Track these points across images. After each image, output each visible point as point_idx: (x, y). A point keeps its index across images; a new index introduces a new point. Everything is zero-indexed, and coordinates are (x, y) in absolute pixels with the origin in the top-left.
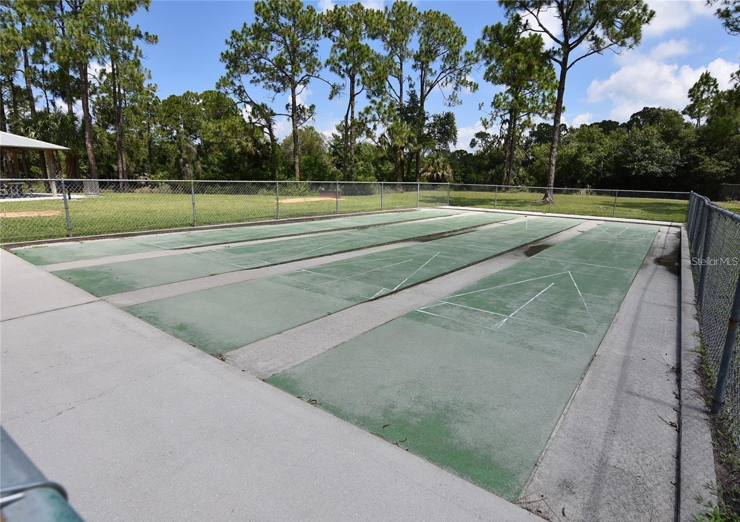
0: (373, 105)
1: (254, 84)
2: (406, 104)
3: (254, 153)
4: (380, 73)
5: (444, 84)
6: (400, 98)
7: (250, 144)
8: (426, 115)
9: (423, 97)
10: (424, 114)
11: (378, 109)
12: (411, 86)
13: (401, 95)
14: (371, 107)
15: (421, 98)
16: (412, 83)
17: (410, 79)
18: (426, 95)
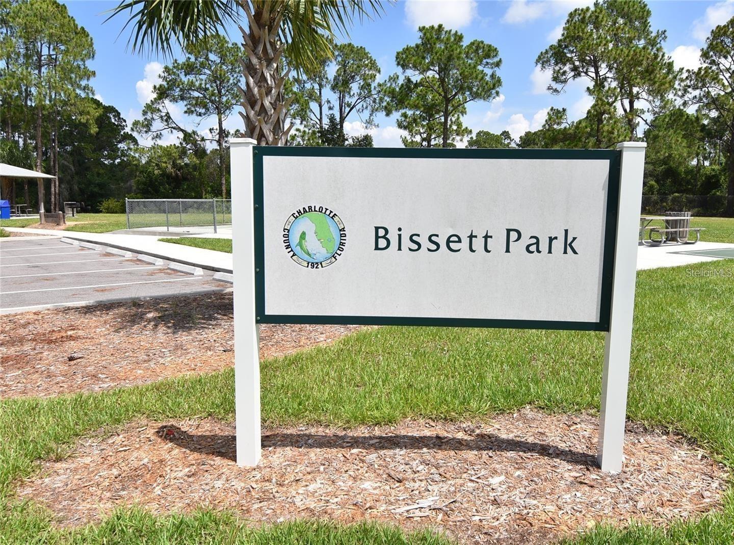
0: (297, 133)
1: (187, 114)
2: (326, 127)
3: (173, 174)
4: (303, 106)
5: (361, 110)
6: (320, 120)
7: (169, 166)
8: (346, 136)
9: (342, 119)
10: (344, 136)
11: (303, 136)
12: (330, 108)
13: (321, 118)
14: (295, 135)
15: (340, 121)
16: (332, 106)
17: (328, 102)
18: (345, 118)
